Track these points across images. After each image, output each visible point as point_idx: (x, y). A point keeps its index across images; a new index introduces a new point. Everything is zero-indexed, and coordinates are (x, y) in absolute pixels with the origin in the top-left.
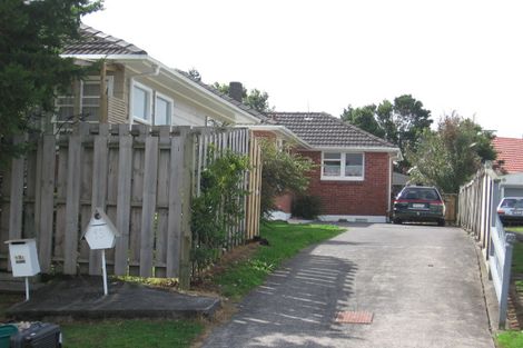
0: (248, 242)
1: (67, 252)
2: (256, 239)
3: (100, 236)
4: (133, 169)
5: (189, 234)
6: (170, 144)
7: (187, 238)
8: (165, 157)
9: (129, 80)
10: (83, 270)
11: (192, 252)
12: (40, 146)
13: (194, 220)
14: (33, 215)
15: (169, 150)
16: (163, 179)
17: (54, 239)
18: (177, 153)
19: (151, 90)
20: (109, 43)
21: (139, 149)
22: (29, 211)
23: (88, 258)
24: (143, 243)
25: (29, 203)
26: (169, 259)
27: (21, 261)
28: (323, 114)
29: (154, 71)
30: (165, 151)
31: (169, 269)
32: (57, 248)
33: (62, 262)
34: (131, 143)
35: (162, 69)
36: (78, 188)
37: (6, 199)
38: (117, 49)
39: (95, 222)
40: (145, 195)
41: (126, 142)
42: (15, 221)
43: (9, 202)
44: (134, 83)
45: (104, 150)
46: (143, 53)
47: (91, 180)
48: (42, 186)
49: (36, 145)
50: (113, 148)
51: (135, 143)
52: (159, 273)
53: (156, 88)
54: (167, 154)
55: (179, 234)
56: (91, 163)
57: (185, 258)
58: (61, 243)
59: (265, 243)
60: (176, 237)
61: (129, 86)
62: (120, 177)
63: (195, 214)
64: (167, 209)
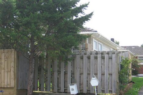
0: (129, 83)
1: (84, 87)
2: (131, 82)
3: (94, 82)
4: (102, 64)
5: (118, 81)
6: (112, 56)
7: (118, 82)
8: (110, 60)
9: (92, 39)
10: (89, 92)
11: (119, 86)
12: (75, 58)
13: (119, 77)
14: (74, 77)
15: (112, 58)
16: (110, 66)
17: (80, 83)
18: (114, 59)
19: (97, 41)
20: (86, 29)
21: (103, 58)
22: (73, 76)
23: (90, 88)
24: (105, 84)
25: (73, 74)
26: (113, 88)
27: (73, 90)
28: (137, 46)
29: (99, 36)
30: (111, 58)
31: (113, 91)
32: (81, 86)
33: (83, 90)
34: (101, 56)
35: (101, 36)
36: (86, 69)
37: (66, 73)
38: (89, 31)
39: (93, 78)
40: (105, 71)
41: (99, 56)
42: (69, 79)
43: (67, 74)
44: (94, 40)
45: (93, 58)
46: (96, 31)
47: (90, 67)
48: (76, 69)
49: (74, 58)
50: (96, 58)
51: (102, 56)
52: (110, 92)
53: (99, 41)
54: (111, 59)
55: (115, 81)
56: (90, 62)
57: (117, 88)
58: (82, 84)
59: (134, 83)
60: (115, 82)
61: (92, 41)
62: (98, 66)
63: (119, 76)
64: (112, 74)
